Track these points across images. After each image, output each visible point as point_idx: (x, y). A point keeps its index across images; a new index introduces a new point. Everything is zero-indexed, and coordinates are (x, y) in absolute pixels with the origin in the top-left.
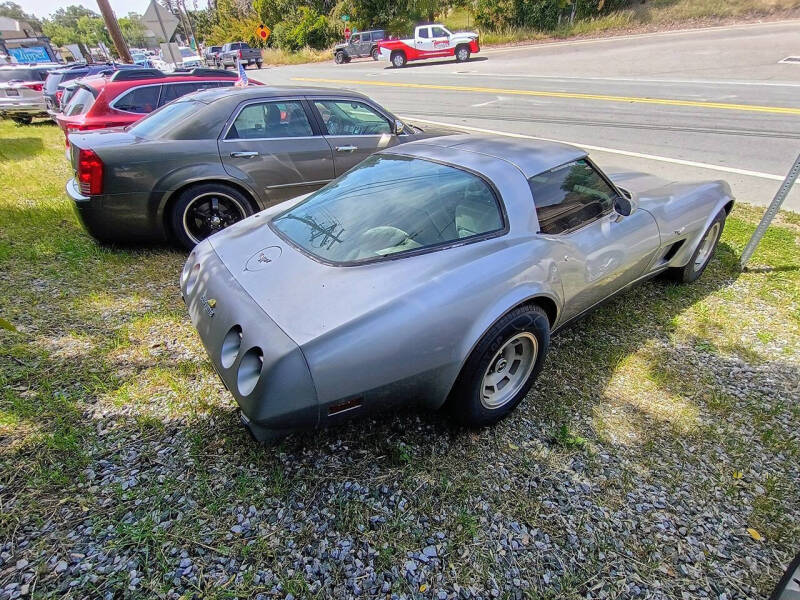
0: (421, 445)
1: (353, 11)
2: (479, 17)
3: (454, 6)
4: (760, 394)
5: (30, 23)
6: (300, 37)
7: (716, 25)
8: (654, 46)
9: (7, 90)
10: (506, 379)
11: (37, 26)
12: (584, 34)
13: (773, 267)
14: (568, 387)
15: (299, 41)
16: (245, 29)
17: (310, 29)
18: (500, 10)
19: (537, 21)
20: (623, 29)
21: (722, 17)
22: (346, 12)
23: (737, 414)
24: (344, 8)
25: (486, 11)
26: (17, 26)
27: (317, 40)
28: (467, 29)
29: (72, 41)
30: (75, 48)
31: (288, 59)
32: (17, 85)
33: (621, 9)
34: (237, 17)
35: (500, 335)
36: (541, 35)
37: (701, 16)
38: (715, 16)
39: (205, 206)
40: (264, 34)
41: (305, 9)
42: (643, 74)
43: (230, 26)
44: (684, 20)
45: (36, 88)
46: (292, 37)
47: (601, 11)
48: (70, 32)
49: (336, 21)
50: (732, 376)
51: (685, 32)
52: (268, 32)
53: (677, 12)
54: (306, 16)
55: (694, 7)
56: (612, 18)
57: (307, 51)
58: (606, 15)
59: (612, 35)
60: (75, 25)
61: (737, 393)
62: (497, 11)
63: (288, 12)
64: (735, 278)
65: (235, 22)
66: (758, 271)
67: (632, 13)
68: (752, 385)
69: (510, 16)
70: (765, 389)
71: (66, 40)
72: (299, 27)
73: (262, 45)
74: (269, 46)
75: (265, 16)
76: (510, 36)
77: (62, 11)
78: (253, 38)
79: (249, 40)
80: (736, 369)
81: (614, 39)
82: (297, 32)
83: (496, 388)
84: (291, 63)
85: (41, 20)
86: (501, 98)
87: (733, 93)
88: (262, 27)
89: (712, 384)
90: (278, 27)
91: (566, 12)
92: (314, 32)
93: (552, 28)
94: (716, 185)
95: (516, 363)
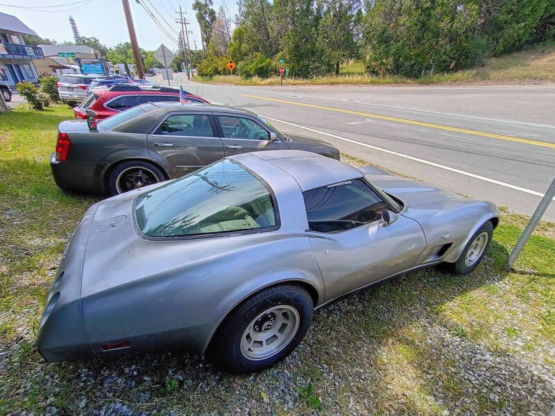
0: (193, 380)
1: (288, 57)
2: (368, 67)
3: (353, 59)
4: (492, 384)
5: (100, 50)
6: (253, 70)
7: (536, 84)
8: (486, 95)
9: (68, 87)
10: (275, 336)
11: (104, 52)
12: (439, 82)
13: (536, 271)
14: (335, 349)
15: (252, 73)
16: (220, 63)
17: (260, 66)
18: (382, 63)
19: (407, 73)
20: (467, 81)
21: (540, 80)
22: (283, 58)
23: (466, 399)
24: (282, 55)
25: (373, 63)
26: (92, 51)
27: (263, 73)
28: (361, 74)
29: (122, 62)
30: (122, 66)
31: (243, 82)
32: (75, 85)
33: (467, 69)
34: (218, 56)
35: (255, 306)
36: (409, 81)
37: (524, 77)
38: (535, 78)
39: (134, 175)
40: (231, 67)
41: (259, 54)
42: (474, 113)
43: (213, 61)
44: (512, 79)
45: (84, 88)
46: (248, 70)
47: (452, 69)
48: (122, 57)
49: (277, 62)
50: (473, 363)
51: (510, 87)
52: (234, 66)
53: (508, 73)
54: (258, 58)
55: (520, 72)
56: (459, 74)
57: (256, 79)
58: (456, 72)
59: (459, 85)
60: (126, 53)
61: (473, 378)
62: (380, 64)
63: (247, 55)
64: (502, 278)
65: (215, 58)
66: (522, 273)
67: (475, 72)
68: (488, 374)
69: (389, 68)
70: (497, 380)
71: (119, 61)
72: (253, 64)
73: (229, 73)
74: (233, 74)
75: (233, 57)
76: (388, 80)
77: (121, 44)
78: (224, 68)
79: (222, 69)
80: (479, 356)
81: (460, 88)
82: (252, 67)
83: (264, 343)
84: (245, 85)
85: (108, 48)
86: (368, 120)
87: (536, 133)
88: (231, 62)
89: (454, 367)
90: (241, 63)
91: (428, 68)
92: (262, 68)
93: (417, 77)
94: (485, 205)
95: (284, 326)
